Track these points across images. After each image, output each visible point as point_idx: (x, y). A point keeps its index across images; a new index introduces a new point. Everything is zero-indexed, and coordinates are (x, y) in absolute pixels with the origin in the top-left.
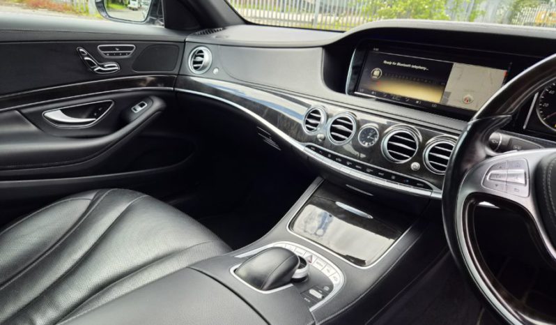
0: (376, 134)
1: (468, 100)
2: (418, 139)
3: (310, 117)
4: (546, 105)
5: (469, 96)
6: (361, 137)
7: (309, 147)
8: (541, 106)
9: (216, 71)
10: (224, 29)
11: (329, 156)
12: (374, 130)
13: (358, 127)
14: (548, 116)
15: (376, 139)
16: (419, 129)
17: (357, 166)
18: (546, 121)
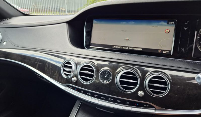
0: (110, 74)
2: (139, 75)
3: (65, 66)
6: (101, 77)
7: (68, 86)
8: (199, 43)
9: (5, 43)
10: (10, 18)
11: (82, 92)
12: (108, 72)
13: (98, 71)
15: (111, 78)
16: (137, 68)
17: (102, 97)
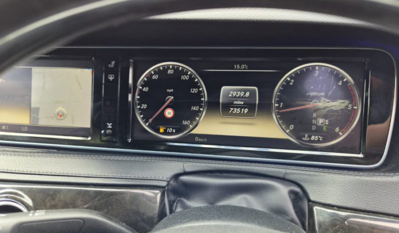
1: (61, 115)
4: (144, 106)
5: (60, 109)
8: (140, 109)
14: (150, 120)
18: (149, 126)
